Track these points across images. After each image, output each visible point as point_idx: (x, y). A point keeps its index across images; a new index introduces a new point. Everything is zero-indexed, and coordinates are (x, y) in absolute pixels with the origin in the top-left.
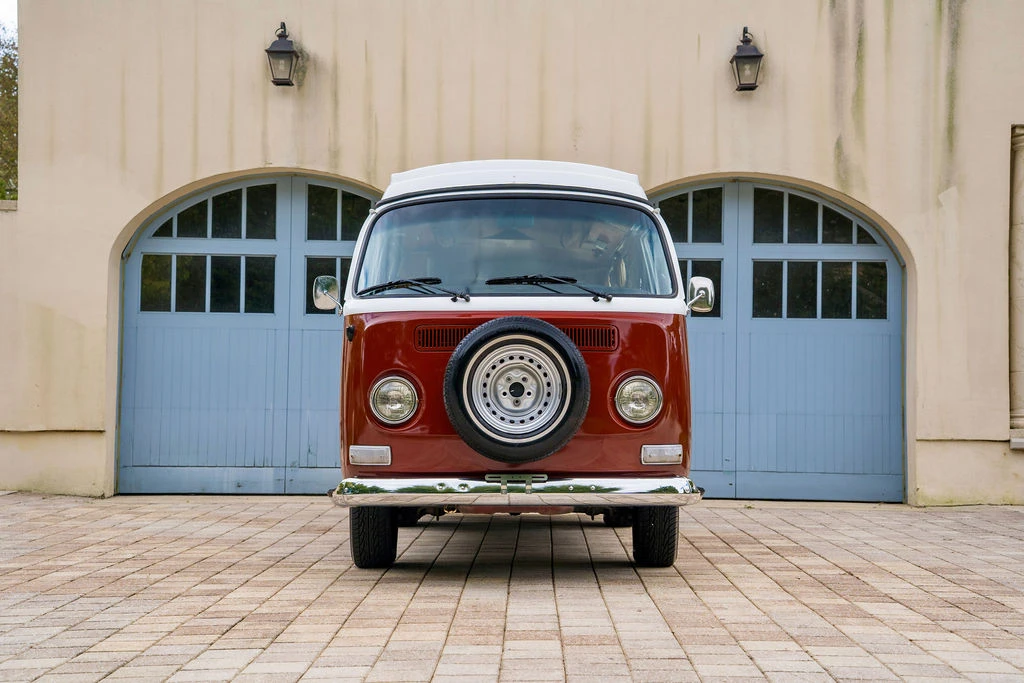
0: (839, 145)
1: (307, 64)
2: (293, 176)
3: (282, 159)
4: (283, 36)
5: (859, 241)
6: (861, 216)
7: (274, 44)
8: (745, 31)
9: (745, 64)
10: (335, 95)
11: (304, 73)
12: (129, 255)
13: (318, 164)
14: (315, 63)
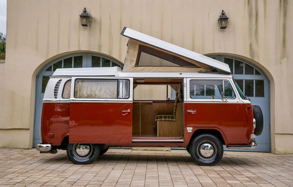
0: (251, 45)
1: (92, 20)
2: (87, 53)
3: (84, 48)
4: (85, 12)
5: (256, 74)
6: (256, 67)
7: (82, 14)
8: (223, 11)
9: (223, 21)
10: (100, 29)
11: (91, 22)
12: (39, 76)
13: (95, 50)
14: (94, 20)
